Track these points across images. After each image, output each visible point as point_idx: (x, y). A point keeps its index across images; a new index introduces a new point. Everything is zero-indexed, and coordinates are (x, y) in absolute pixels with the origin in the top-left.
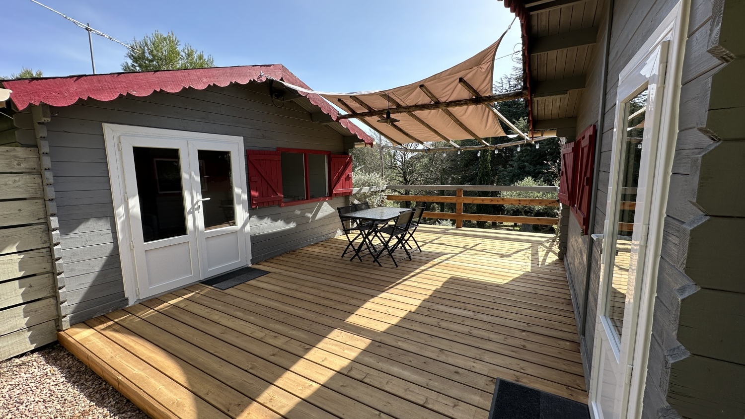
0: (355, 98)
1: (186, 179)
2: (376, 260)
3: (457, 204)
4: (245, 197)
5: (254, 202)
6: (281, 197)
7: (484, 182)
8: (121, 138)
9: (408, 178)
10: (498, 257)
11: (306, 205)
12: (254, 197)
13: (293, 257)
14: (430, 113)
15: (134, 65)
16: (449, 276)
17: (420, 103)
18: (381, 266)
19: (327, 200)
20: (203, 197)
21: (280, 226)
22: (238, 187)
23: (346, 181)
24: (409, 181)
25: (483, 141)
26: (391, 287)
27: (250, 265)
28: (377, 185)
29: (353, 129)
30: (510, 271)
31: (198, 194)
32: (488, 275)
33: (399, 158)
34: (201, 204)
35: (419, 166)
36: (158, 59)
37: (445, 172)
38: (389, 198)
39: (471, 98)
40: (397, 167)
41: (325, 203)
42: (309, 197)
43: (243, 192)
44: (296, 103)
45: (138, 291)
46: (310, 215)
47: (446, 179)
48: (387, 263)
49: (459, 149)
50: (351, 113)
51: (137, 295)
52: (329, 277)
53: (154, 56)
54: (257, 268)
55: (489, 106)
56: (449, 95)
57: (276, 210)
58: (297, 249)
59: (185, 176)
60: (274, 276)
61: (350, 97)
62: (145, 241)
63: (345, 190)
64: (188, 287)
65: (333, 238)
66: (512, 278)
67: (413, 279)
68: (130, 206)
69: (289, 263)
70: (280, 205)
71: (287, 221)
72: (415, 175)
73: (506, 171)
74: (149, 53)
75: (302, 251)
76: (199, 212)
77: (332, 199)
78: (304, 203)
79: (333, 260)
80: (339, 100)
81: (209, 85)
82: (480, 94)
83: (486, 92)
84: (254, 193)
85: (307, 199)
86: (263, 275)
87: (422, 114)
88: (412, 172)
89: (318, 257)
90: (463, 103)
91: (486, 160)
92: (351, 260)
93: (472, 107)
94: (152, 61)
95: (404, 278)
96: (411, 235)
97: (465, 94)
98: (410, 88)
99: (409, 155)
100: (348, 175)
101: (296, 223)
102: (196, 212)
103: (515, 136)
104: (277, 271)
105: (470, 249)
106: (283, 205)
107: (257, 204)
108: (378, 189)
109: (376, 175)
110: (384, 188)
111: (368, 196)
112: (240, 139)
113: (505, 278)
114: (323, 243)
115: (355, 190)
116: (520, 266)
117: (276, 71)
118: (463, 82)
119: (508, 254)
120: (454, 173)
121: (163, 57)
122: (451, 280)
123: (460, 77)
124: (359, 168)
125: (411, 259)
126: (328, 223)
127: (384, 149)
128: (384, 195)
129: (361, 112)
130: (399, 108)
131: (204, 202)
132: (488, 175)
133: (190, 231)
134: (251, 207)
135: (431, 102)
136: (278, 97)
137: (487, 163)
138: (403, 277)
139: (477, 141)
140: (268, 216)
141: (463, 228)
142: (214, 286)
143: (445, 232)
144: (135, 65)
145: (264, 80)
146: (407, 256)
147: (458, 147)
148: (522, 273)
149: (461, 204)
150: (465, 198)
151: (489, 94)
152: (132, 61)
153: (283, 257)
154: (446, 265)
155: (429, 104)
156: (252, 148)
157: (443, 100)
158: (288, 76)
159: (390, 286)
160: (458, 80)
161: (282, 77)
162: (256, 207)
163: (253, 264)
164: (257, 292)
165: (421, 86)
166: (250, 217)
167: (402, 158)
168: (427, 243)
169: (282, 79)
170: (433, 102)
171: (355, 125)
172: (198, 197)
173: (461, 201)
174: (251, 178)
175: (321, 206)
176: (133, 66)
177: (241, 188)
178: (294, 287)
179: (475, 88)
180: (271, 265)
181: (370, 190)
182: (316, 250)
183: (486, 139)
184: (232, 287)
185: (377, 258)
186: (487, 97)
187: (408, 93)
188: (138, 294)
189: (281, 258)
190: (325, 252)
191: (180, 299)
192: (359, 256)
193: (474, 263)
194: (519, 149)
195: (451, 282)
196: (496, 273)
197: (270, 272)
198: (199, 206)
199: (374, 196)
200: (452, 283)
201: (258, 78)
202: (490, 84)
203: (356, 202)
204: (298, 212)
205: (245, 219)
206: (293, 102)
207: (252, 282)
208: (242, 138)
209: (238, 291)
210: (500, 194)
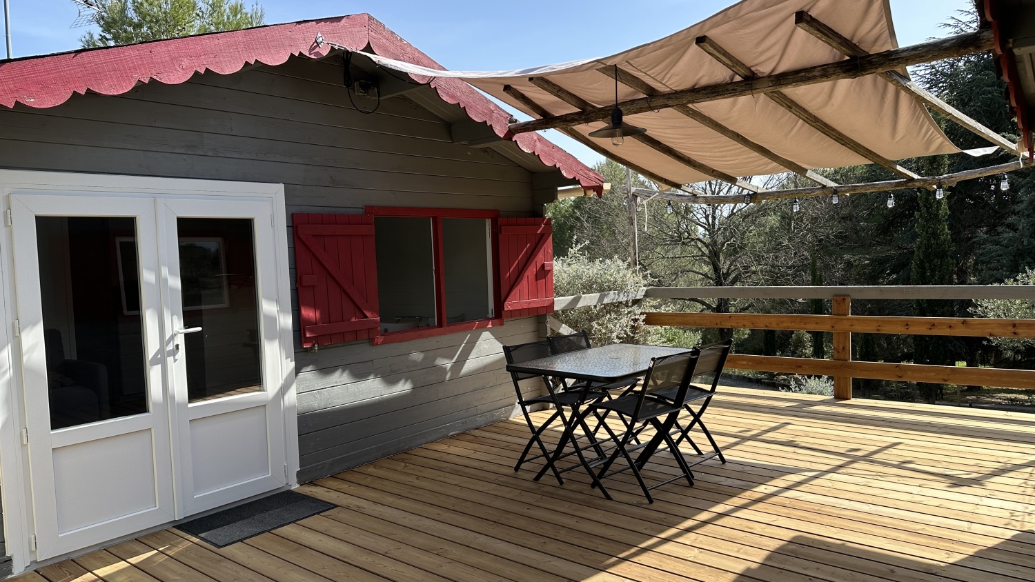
0: (542, 81)
1: (149, 284)
2: (596, 484)
3: (835, 337)
4: (287, 321)
5: (308, 335)
6: (375, 322)
7: (933, 271)
8: (12, 197)
9: (724, 265)
10: (942, 486)
11: (438, 338)
12: (309, 322)
13: (399, 468)
14: (734, 104)
15: (104, 37)
16: (789, 535)
17: (704, 81)
18: (608, 497)
19: (490, 326)
20: (187, 325)
21: (372, 390)
22: (269, 299)
23: (536, 280)
24: (728, 274)
25: (899, 168)
26: (624, 559)
27: (295, 486)
28: (621, 289)
29: (550, 156)
30: (975, 528)
31: (175, 317)
32: (903, 536)
33: (699, 216)
34: (180, 340)
35: (754, 237)
36: (151, 21)
37: (823, 247)
38: (651, 319)
39: (837, 59)
40: (693, 240)
41: (486, 334)
42: (445, 320)
43: (282, 310)
44: (411, 102)
45: (33, 541)
46: (447, 364)
47: (827, 267)
48: (624, 491)
49: (835, 191)
50: (539, 117)
51: (31, 552)
52: (472, 523)
53: (143, 16)
54: (309, 494)
55: (895, 77)
56: (777, 58)
57: (363, 351)
58: (411, 449)
59: (147, 276)
60: (343, 515)
61: (531, 79)
62: (53, 428)
63: (534, 302)
64: (146, 537)
65: (507, 421)
66: (976, 549)
67: (689, 538)
68: (25, 348)
69: (386, 482)
70: (372, 342)
71: (390, 379)
72: (744, 259)
73: (997, 243)
74: (134, 10)
75: (424, 453)
76: (175, 360)
77: (502, 324)
78: (432, 335)
79: (493, 477)
80: (507, 88)
81: (196, 73)
82: (865, 47)
83: (879, 43)
84: (308, 313)
85: (440, 325)
86: (318, 513)
87: (715, 108)
88: (734, 251)
89: (457, 470)
90: (816, 73)
91: (937, 215)
92: (537, 479)
93: (844, 84)
94: (139, 26)
95: (663, 535)
96: (697, 418)
97: (820, 52)
98: (672, 47)
99: (725, 210)
100: (543, 266)
101: (413, 382)
102: (170, 360)
103: (989, 150)
104: (353, 502)
105: (865, 458)
106: (380, 339)
107: (316, 339)
108: (623, 298)
109: (620, 262)
110: (640, 296)
111: (598, 317)
112: (278, 190)
113: (956, 547)
114: (477, 433)
115: (560, 303)
116: (1007, 514)
117: (356, 29)
118: (808, 23)
119: (974, 476)
120: (851, 249)
121: (162, 16)
122: (793, 547)
123: (797, 9)
124: (579, 246)
125: (691, 484)
126: (491, 384)
127: (639, 199)
128: (638, 312)
129: (564, 112)
130: (653, 99)
131: (187, 336)
132: (942, 255)
133: (154, 404)
134: (301, 344)
135: (732, 78)
136: (366, 88)
137: (940, 222)
138: (662, 531)
139: (880, 168)
140: (344, 367)
141: (853, 401)
142: (202, 535)
143: (800, 410)
144: (108, 36)
145: (325, 53)
146: (680, 472)
147: (833, 184)
148: (1009, 534)
149: (846, 334)
150: (857, 319)
151: (889, 47)
152: (101, 29)
153: (375, 467)
154: (787, 502)
155: (728, 84)
156: (305, 210)
157: (765, 69)
158: (384, 41)
159: (621, 556)
160: (793, 18)
161: (369, 43)
162: (314, 346)
163: (302, 482)
164: (292, 557)
165: (700, 40)
166: (298, 370)
167: (707, 218)
168: (745, 439)
169: (368, 48)
170: (738, 78)
171: (554, 146)
172: (176, 327)
173: (843, 326)
174: (301, 278)
175: (475, 343)
176: (103, 39)
177: (278, 302)
178: (383, 545)
179: (846, 32)
180: (344, 486)
181: (601, 299)
182: (457, 449)
183: (904, 164)
184: (241, 541)
185: (601, 475)
186: (880, 55)
187: (668, 61)
188: (34, 549)
189: (371, 470)
190: (479, 456)
191: (122, 565)
192: (554, 469)
193: (870, 499)
194: (1005, 186)
195: (792, 551)
196: (930, 531)
197: (336, 506)
198: (177, 346)
199: (613, 315)
200: (794, 555)
201: (311, 49)
202: (884, 20)
203: (565, 330)
204: (417, 356)
205: (284, 376)
206: (405, 99)
207: (289, 530)
208: (282, 186)
209: (253, 552)
210: (975, 306)
